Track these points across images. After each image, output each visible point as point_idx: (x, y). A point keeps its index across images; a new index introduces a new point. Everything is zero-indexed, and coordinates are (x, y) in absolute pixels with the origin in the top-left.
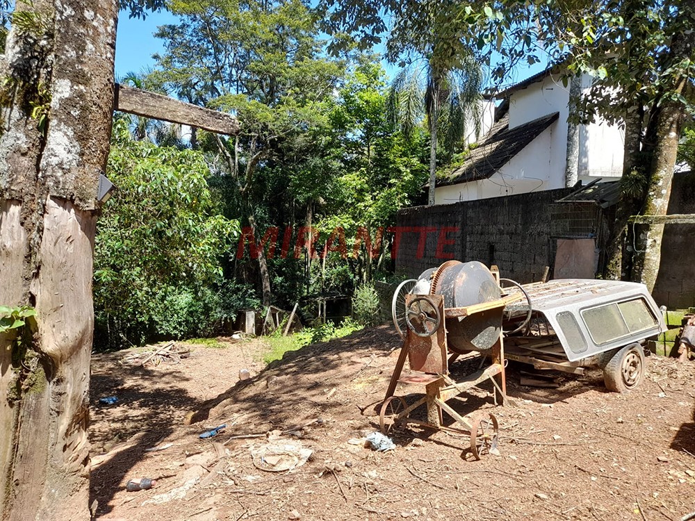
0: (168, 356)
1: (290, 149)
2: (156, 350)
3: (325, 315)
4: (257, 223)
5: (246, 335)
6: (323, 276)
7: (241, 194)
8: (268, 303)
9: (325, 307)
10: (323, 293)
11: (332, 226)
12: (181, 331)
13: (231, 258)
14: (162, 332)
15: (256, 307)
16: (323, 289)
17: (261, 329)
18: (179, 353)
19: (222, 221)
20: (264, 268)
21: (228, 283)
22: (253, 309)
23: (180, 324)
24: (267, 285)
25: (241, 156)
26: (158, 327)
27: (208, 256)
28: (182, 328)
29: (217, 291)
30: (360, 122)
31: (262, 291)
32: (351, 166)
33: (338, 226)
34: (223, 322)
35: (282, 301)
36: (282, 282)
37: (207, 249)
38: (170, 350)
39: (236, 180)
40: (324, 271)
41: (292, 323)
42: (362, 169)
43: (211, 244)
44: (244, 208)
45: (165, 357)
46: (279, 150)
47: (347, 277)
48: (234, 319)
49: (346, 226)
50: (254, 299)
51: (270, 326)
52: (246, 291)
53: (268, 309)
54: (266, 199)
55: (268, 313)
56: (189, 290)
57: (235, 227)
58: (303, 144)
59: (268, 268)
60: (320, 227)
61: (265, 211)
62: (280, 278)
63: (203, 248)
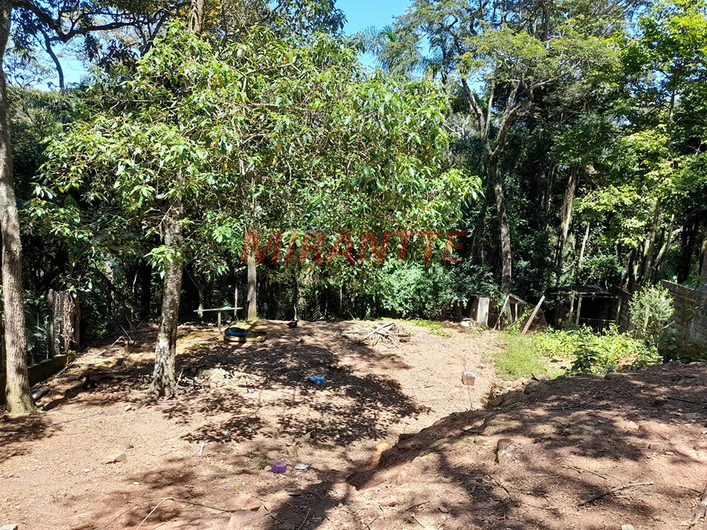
0: (387, 337)
1: (558, 103)
2: (375, 328)
3: (578, 314)
4: (505, 194)
5: (477, 324)
6: (580, 266)
7: (489, 157)
8: (507, 290)
9: (580, 305)
10: (577, 286)
11: (606, 200)
12: (407, 309)
13: (469, 233)
14: (388, 307)
15: (492, 293)
16: (578, 280)
17: (495, 320)
18: (399, 336)
19: (459, 179)
20: (506, 247)
21: (462, 262)
22: (487, 294)
23: (406, 301)
24: (507, 270)
25: (496, 116)
26: (383, 301)
27: (435, 224)
28: (407, 306)
29: (450, 269)
30: (665, 60)
31: (501, 275)
32: (640, 123)
33: (615, 201)
34: (452, 306)
35: (525, 290)
36: (526, 267)
37: (433, 214)
38: (391, 329)
39: (486, 142)
40: (582, 259)
41: (534, 319)
42: (660, 126)
43: (439, 209)
44: (491, 177)
45: (383, 338)
46: (542, 105)
47: (614, 270)
48: (465, 304)
49: (628, 202)
50: (491, 283)
51: (506, 318)
52: (483, 273)
53: (506, 298)
54: (519, 166)
55: (506, 302)
56: (419, 266)
57: (474, 187)
58: (577, 95)
59: (512, 249)
60: (587, 202)
61: (516, 181)
62: (526, 263)
63: (428, 213)
